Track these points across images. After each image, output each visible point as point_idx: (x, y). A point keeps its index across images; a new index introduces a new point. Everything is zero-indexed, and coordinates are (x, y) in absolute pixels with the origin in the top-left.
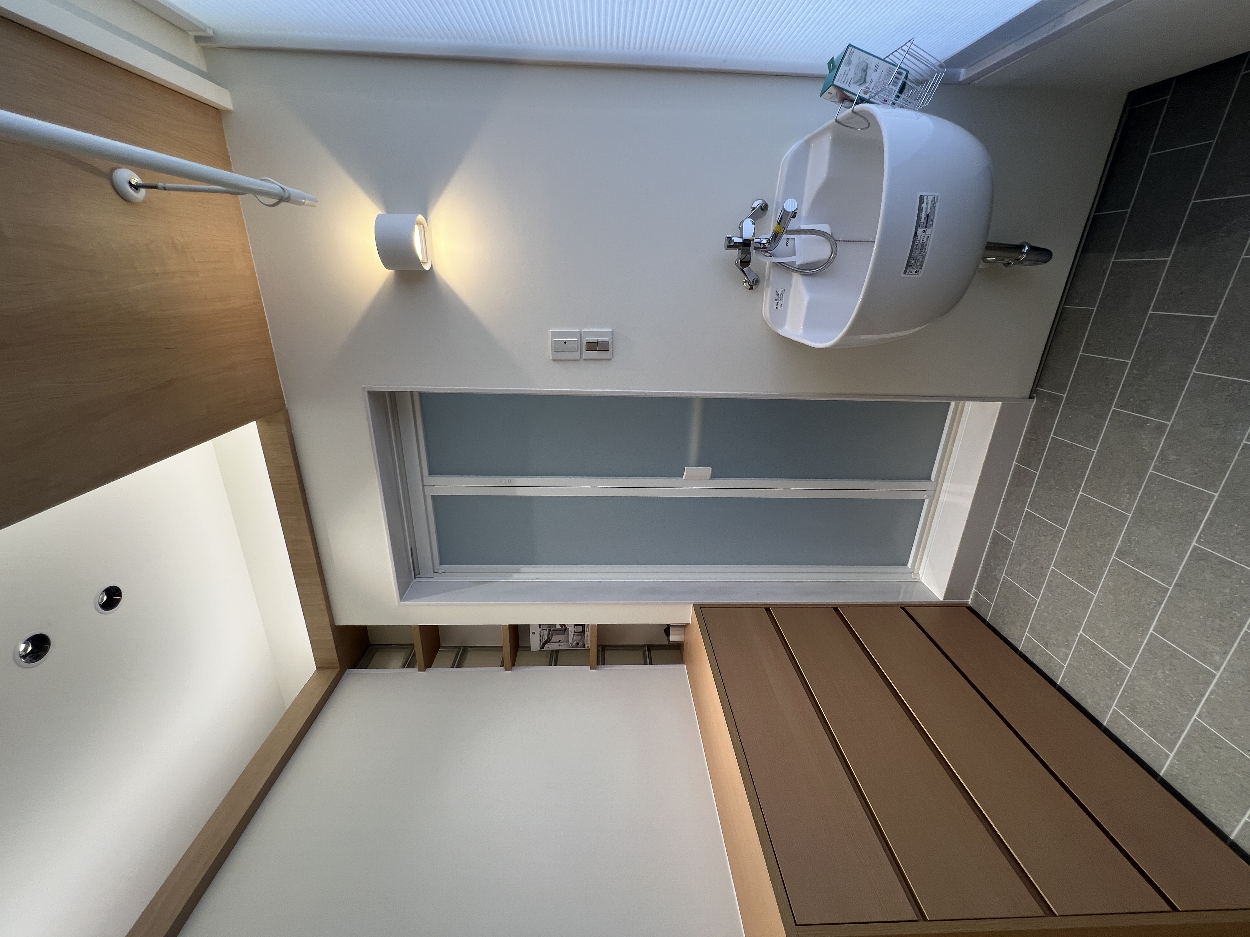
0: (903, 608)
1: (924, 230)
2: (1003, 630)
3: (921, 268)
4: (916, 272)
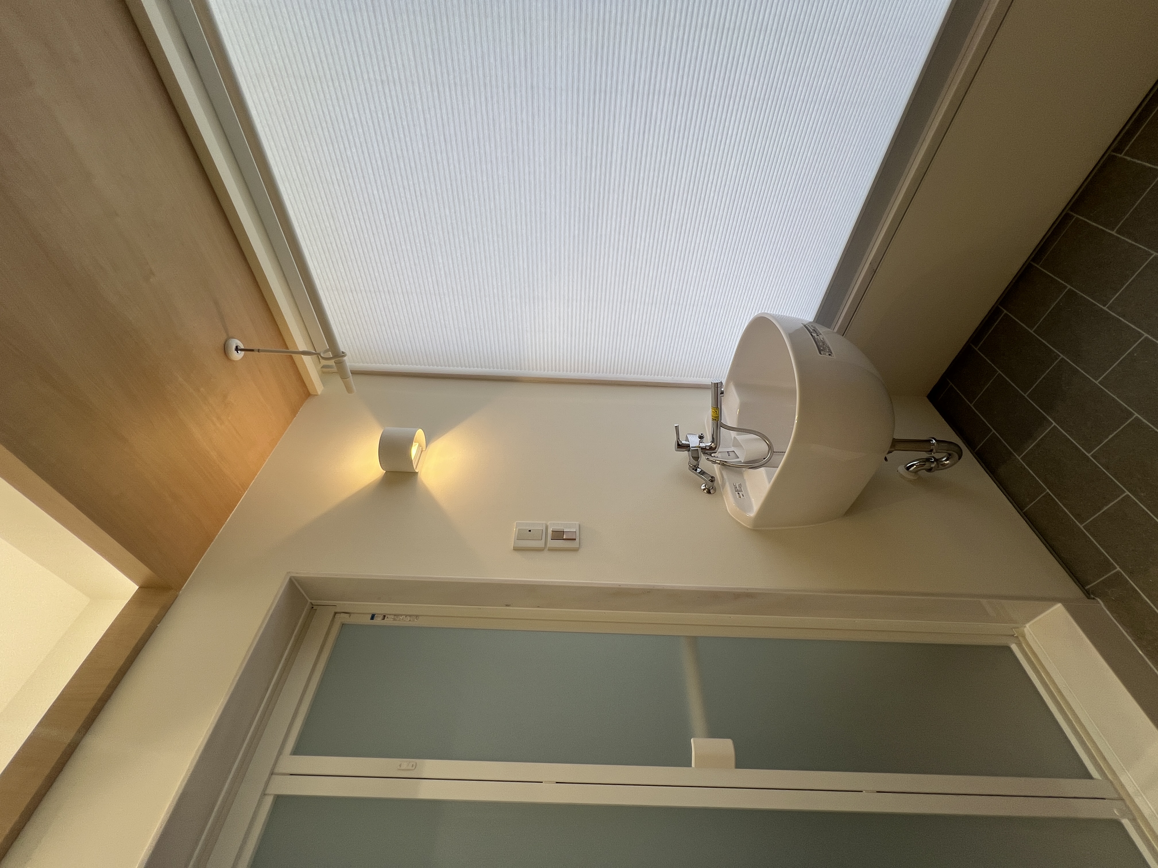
3: (832, 353)
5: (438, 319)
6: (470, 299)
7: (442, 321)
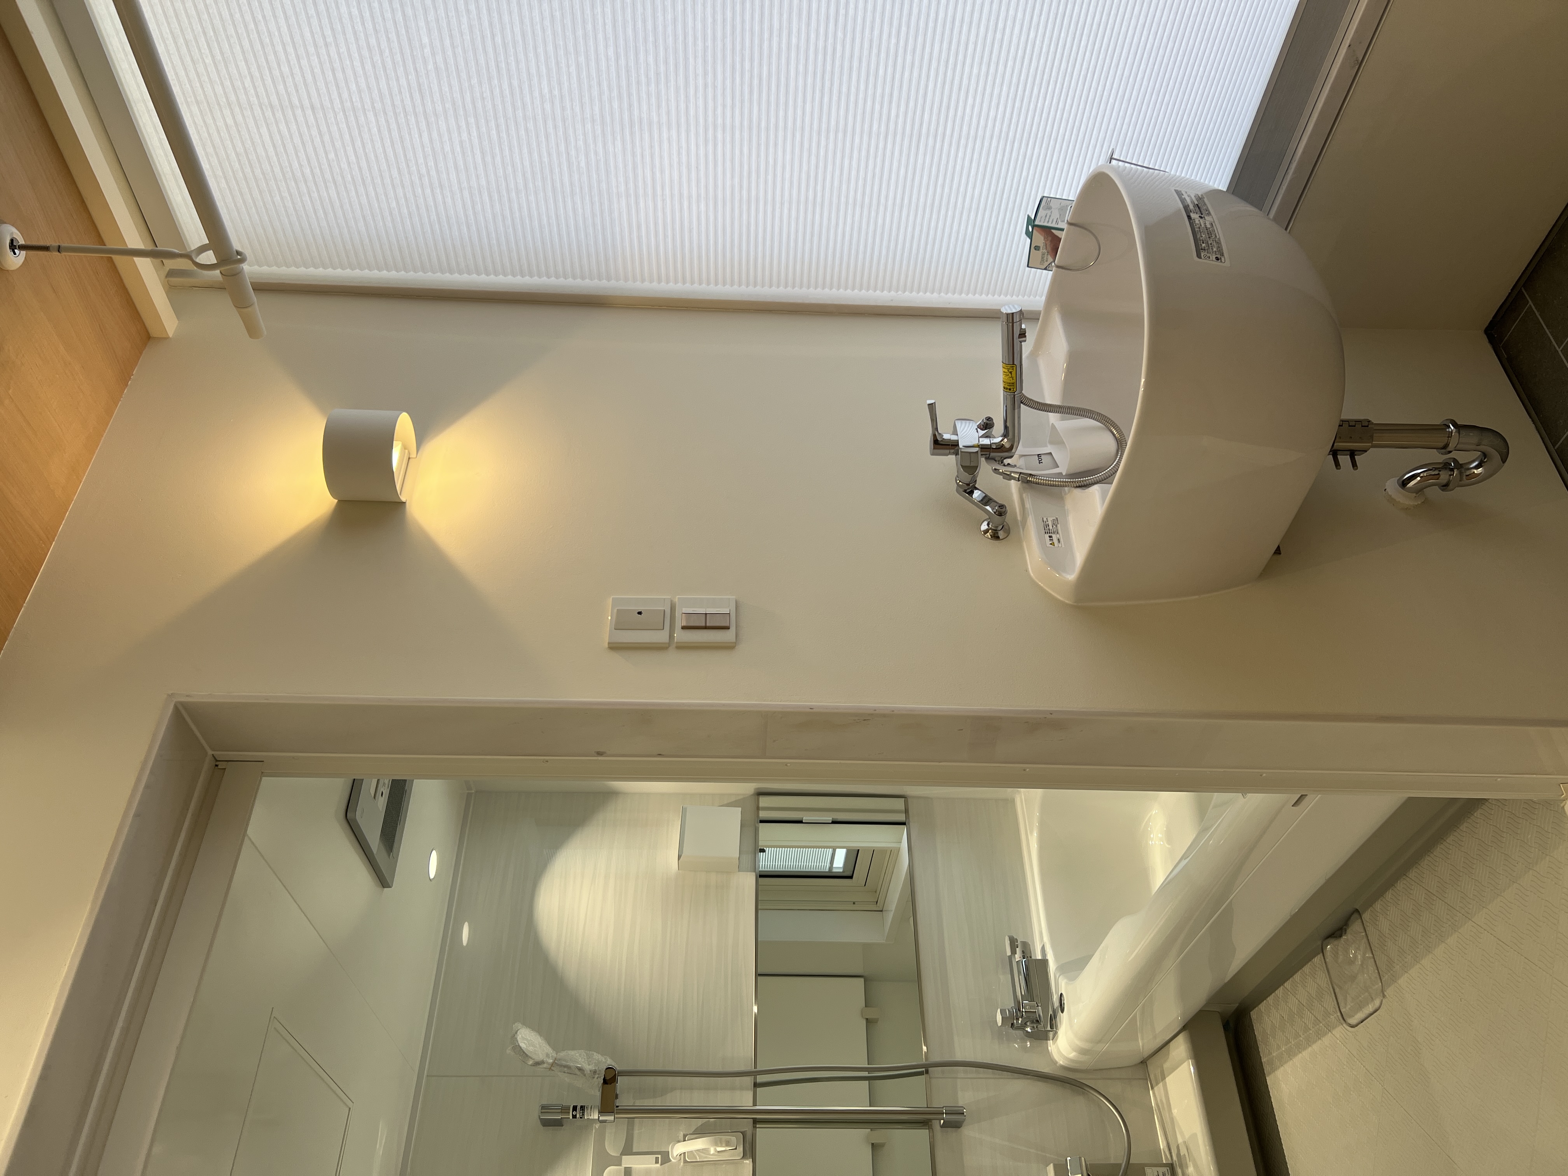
1: (1201, 217)
3: (1222, 255)
4: (1217, 259)
5: (424, 171)
6: (492, 124)
7: (433, 173)
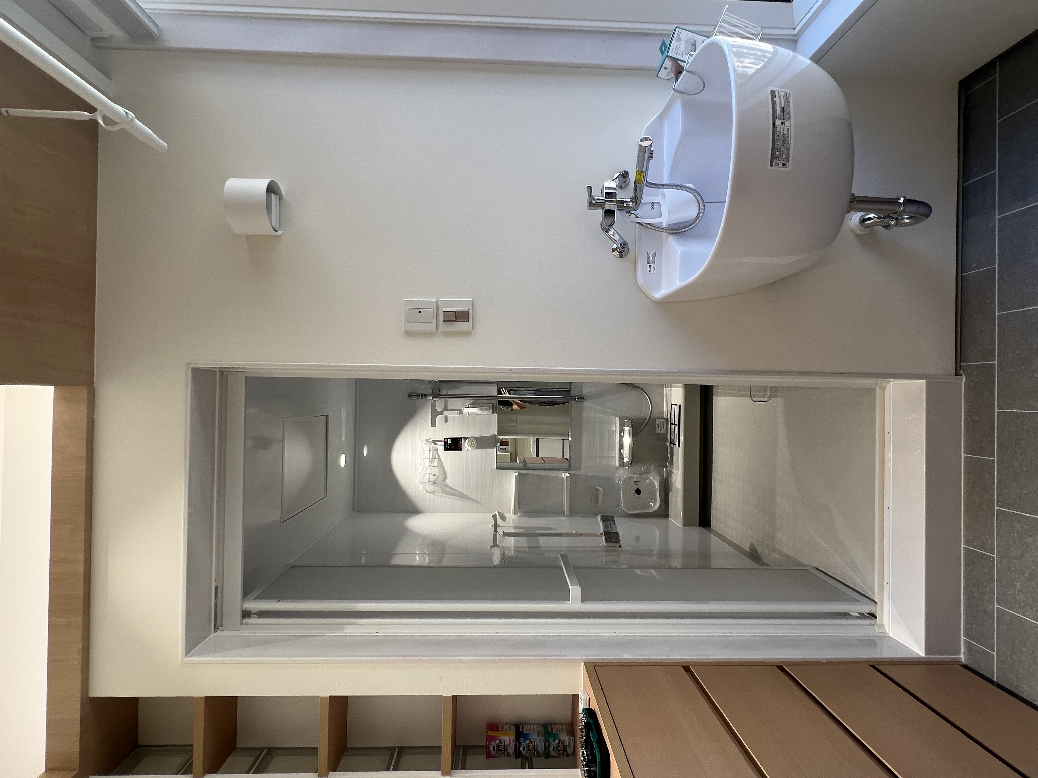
0: (873, 666)
1: (782, 122)
2: (1022, 689)
3: (788, 161)
4: (784, 165)
